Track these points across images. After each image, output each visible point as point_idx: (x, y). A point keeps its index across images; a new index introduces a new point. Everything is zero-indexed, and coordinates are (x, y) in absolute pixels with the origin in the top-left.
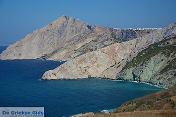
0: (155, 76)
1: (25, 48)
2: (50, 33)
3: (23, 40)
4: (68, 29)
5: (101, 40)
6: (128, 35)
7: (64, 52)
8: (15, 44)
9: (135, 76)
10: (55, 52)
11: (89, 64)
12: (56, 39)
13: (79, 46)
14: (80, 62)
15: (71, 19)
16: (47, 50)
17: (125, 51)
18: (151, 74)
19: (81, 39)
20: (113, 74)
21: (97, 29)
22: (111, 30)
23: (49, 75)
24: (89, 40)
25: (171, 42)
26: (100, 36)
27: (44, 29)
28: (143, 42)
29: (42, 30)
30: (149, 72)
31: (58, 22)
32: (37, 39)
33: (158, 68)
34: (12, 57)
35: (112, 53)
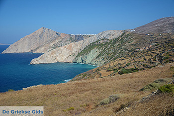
0: (93, 60)
1: (20, 46)
2: (34, 38)
3: (19, 42)
4: (45, 35)
5: (64, 41)
6: (79, 38)
7: (43, 48)
8: (14, 44)
9: (83, 61)
10: (38, 48)
11: (57, 54)
12: (38, 40)
13: (52, 44)
14: (52, 53)
15: (47, 29)
16: (33, 47)
17: (77, 47)
18: (91, 59)
19: (52, 40)
20: (71, 60)
21: (61, 35)
22: (70, 35)
23: (34, 61)
24: (57, 41)
25: (101, 42)
26: (63, 39)
28: (87, 42)
29: (30, 36)
30: (90, 58)
31: (39, 31)
32: (27, 41)
33: (95, 56)
34: (12, 51)
35: (70, 48)
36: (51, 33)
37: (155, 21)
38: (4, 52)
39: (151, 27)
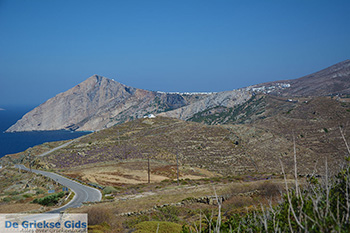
1: (45, 116)
2: (77, 97)
3: (43, 106)
4: (101, 92)
5: (143, 105)
7: (97, 121)
8: (34, 112)
10: (85, 121)
12: (85, 104)
13: (116, 112)
15: (104, 80)
16: (73, 119)
19: (117, 104)
21: (137, 93)
22: (155, 93)
24: (128, 105)
26: (141, 101)
27: (70, 92)
28: (188, 111)
29: (67, 93)
31: (88, 84)
32: (60, 105)
34: (28, 127)
36: (114, 88)
37: (336, 66)
38: (11, 129)
39: (322, 80)
